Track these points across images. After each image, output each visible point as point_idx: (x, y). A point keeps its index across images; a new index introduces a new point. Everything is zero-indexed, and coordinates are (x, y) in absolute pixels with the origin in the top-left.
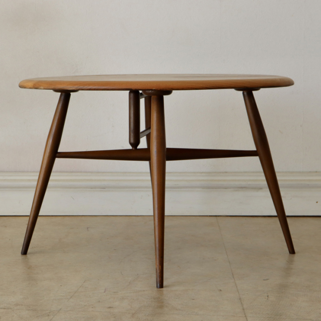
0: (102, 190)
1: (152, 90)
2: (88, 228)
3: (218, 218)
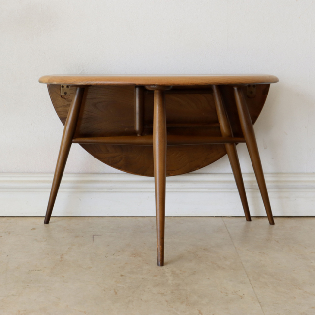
0: (109, 190)
1: (154, 85)
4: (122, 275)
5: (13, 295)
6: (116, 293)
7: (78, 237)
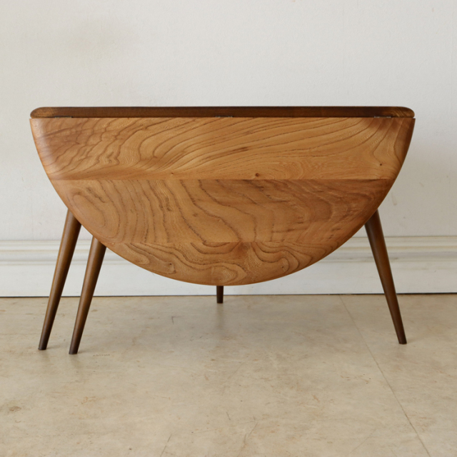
2: (172, 317)
3: (343, 297)
4: (213, 360)
5: (77, 381)
6: (207, 379)
7: (152, 318)
